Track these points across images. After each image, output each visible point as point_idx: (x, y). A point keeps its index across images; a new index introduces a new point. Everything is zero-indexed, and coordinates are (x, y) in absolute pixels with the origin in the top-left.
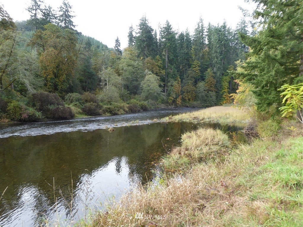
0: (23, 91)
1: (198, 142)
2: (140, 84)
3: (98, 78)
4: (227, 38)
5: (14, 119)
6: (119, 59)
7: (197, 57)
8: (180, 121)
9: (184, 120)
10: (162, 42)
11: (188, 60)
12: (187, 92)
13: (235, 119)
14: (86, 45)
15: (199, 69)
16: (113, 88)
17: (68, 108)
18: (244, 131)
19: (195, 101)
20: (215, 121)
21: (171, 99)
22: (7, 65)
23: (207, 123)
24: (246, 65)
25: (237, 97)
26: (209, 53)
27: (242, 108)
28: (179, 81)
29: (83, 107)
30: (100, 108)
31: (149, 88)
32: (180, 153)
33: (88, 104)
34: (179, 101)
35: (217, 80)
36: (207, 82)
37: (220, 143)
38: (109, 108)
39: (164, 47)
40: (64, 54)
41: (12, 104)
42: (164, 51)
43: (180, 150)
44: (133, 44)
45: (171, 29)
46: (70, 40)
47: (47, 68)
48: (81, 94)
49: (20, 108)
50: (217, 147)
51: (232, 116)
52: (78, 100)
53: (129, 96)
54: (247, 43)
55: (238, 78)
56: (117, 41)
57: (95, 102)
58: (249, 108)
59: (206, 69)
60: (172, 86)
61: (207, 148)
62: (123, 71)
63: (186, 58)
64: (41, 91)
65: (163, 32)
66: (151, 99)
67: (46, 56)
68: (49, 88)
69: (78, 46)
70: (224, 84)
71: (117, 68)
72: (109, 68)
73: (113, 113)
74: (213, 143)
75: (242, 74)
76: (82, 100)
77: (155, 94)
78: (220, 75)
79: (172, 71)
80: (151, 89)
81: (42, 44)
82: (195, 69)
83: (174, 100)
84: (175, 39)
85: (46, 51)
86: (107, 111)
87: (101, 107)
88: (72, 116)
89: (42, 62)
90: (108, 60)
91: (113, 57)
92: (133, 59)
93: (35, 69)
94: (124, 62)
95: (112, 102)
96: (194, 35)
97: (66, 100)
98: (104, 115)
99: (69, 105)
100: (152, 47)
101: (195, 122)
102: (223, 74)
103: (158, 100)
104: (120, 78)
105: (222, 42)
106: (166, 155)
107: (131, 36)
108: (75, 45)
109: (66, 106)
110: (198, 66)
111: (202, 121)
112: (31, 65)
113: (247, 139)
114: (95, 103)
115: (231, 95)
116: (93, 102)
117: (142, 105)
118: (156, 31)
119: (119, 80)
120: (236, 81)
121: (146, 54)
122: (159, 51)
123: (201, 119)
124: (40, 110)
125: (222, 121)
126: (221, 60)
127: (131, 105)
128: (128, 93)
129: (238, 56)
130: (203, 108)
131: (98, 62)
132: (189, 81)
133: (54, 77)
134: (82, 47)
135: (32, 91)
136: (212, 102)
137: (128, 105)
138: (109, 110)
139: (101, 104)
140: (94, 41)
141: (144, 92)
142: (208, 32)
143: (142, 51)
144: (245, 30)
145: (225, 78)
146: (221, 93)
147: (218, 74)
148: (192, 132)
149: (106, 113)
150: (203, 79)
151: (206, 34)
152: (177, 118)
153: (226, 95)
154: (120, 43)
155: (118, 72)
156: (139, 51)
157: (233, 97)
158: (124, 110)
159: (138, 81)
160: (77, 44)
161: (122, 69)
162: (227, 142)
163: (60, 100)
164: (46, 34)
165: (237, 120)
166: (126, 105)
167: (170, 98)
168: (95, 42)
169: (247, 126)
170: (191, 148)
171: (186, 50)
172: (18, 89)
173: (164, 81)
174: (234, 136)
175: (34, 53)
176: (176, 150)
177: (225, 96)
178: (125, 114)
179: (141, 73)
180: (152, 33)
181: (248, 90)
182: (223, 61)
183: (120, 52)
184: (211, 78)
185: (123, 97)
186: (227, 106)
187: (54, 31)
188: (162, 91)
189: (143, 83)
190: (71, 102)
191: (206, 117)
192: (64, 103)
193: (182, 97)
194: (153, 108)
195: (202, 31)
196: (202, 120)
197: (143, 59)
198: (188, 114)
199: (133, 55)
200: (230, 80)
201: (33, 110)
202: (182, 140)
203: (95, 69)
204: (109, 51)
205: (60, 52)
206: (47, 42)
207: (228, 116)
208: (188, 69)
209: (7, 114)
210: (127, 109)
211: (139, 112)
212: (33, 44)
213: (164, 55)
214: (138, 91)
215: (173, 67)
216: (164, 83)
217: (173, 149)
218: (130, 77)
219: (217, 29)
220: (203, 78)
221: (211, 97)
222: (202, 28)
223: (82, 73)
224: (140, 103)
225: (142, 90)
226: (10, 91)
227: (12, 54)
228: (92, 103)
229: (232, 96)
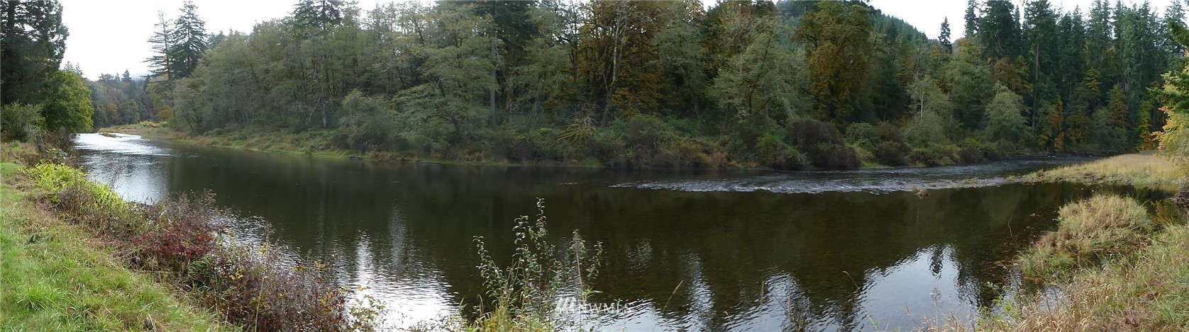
0: (781, 118)
1: (1091, 222)
2: (983, 110)
3: (906, 96)
4: (1150, 33)
5: (765, 163)
6: (946, 60)
7: (1094, 62)
8: (1059, 181)
9: (1066, 179)
10: (1029, 30)
11: (1077, 67)
12: (1074, 127)
13: (1159, 177)
14: (888, 34)
15: (1097, 85)
16: (933, 115)
17: (851, 148)
18: (1174, 199)
19: (1088, 143)
20: (1125, 182)
21: (1044, 139)
22: (759, 74)
23: (1110, 184)
24: (1180, 80)
25: (1164, 137)
26: (1117, 57)
27: (1172, 158)
28: (1059, 105)
29: (876, 149)
30: (905, 151)
31: (1001, 117)
32: (1054, 245)
33: (885, 144)
34: (1058, 143)
35: (1130, 107)
36: (1113, 109)
37: (1132, 223)
38: (923, 153)
39: (1033, 41)
40: (849, 51)
41: (764, 139)
42: (1032, 48)
43: (1055, 239)
44: (975, 32)
45: (1047, 6)
46: (859, 25)
47: (820, 78)
48: (874, 124)
49: (774, 145)
50: (1126, 231)
51: (1156, 172)
52: (868, 135)
53: (963, 133)
54: (1181, 39)
55: (1165, 103)
56: (945, 26)
57: (898, 141)
58: (1184, 158)
59: (1111, 86)
60: (1046, 114)
61: (1108, 233)
62: (953, 84)
63: (1073, 63)
64: (807, 118)
65: (1031, 11)
66: (1006, 138)
67: (819, 58)
68: (821, 114)
69: (873, 36)
70: (1142, 114)
71: (942, 77)
72: (927, 77)
73: (930, 162)
74: (1119, 223)
75: (1173, 96)
76: (875, 136)
77: (1014, 129)
78: (1135, 98)
79: (1046, 86)
80: (1004, 120)
81: (813, 36)
82: (1089, 83)
83: (1050, 141)
84: (1055, 26)
85: (819, 48)
86: (918, 158)
87: (907, 151)
88: (856, 164)
89: (812, 67)
90: (926, 62)
91: (936, 58)
92: (972, 60)
93: (801, 81)
94: (955, 67)
95: (928, 143)
96: (1090, 21)
97: (849, 134)
98: (911, 165)
99: (852, 143)
100: (1009, 39)
101: (1088, 182)
102: (1141, 96)
103: (1018, 140)
104: (946, 97)
105: (1140, 38)
106: (1028, 248)
107: (970, 16)
108: (868, 34)
109: (847, 145)
110: (1096, 78)
111: (1101, 182)
112: (794, 74)
113: (1179, 213)
114: (896, 143)
115: (1154, 133)
116: (894, 141)
117: (985, 149)
118: (1018, 9)
119: (944, 99)
120: (1162, 109)
121: (998, 51)
122: (1023, 48)
123: (1099, 177)
124: (802, 150)
125: (1137, 182)
126: (1138, 71)
127: (966, 149)
128: (961, 126)
129: (1166, 66)
130: (1103, 156)
131: (908, 65)
132: (1078, 106)
133: (830, 94)
134: (881, 38)
135: (793, 117)
136: (1121, 147)
137: (959, 149)
138: (922, 157)
139: (909, 144)
140: (903, 26)
141: (991, 124)
142: (1115, 19)
143: (990, 46)
144: (1179, 21)
145: (1144, 103)
146: (1137, 130)
147: (1132, 96)
148: (1081, 203)
149: (917, 163)
150: (1104, 102)
151: (1112, 20)
152: (1053, 175)
153: (1145, 135)
154: (949, 30)
155: (944, 85)
156: (985, 45)
157: (1156, 138)
158: (951, 159)
159: (981, 104)
160: (872, 33)
161: (952, 80)
162: (1144, 220)
163: (838, 135)
164: (820, 19)
165: (1164, 179)
166: (955, 149)
167: (1042, 136)
168: (903, 28)
169: (1179, 189)
170: (1077, 234)
171: (1073, 49)
172: (773, 114)
173: (1030, 104)
174: (1158, 208)
175: (801, 52)
176: (1046, 239)
177: (1144, 137)
178: (952, 165)
179: (987, 88)
180: (1011, 13)
181: (1182, 126)
182: (1141, 73)
183: (949, 46)
184: (1120, 102)
185: (950, 134)
186: (1148, 154)
187: (834, 11)
188: (1026, 123)
189: (990, 108)
190: (856, 139)
191: (1108, 174)
192: (844, 139)
193: (1065, 136)
194: (1008, 155)
195: (1106, 15)
196: (1101, 179)
197: (992, 61)
198: (1075, 167)
199: (973, 53)
200: (1153, 107)
201: (793, 150)
202: (1060, 219)
203: (901, 79)
204: (929, 45)
205: (841, 49)
206: (821, 31)
207: (1147, 171)
208: (1077, 84)
209: (756, 155)
210: (958, 157)
211: (980, 162)
212: (800, 37)
213: (1032, 55)
214: (980, 123)
215: (1048, 78)
216: (1030, 108)
217: (1042, 236)
218: (965, 94)
219: (1132, 15)
220: (1106, 101)
221: (1119, 137)
222: (1106, 9)
223: (878, 86)
224: (983, 146)
225: (988, 120)
226: (762, 118)
227: (768, 56)
228: (891, 142)
229: (1156, 136)
